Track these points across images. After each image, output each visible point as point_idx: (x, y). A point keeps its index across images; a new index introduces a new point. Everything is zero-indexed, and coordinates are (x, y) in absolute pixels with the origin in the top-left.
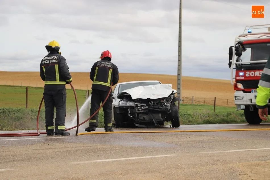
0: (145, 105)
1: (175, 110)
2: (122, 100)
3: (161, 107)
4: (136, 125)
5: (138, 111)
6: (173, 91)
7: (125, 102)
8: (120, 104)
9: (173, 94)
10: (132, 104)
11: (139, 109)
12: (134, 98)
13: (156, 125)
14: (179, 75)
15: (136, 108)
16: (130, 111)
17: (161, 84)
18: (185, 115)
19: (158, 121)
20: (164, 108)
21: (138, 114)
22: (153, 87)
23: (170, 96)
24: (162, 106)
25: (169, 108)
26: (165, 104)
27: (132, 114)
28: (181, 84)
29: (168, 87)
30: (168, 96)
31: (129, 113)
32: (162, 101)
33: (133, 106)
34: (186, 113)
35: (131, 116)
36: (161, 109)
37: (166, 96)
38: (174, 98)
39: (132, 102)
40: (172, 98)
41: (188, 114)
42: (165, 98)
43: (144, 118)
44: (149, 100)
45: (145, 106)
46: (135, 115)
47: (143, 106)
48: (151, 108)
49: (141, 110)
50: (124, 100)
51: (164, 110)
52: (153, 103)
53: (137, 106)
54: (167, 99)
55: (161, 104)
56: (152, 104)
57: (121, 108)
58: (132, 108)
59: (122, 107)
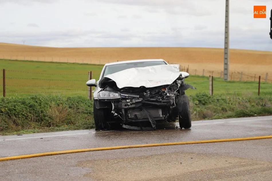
0: (138, 96)
1: (183, 102)
2: (103, 90)
3: (161, 100)
4: (124, 126)
5: (126, 105)
6: (181, 75)
7: (109, 92)
8: (100, 96)
9: (180, 78)
10: (117, 95)
11: (129, 102)
12: (120, 86)
13: (154, 126)
14: (226, 48)
15: (124, 101)
16: (114, 105)
17: (166, 64)
18: (218, 100)
19: (156, 121)
20: (165, 101)
21: (126, 110)
22: (150, 70)
23: (175, 81)
24: (163, 99)
26: (168, 95)
27: (118, 110)
28: (228, 59)
29: (174, 69)
30: (173, 83)
31: (113, 108)
32: (163, 90)
33: (120, 99)
34: (219, 98)
35: (116, 114)
36: (160, 102)
37: (170, 83)
38: (182, 85)
39: (116, 92)
40: (179, 85)
41: (222, 99)
42: (167, 86)
43: (136, 115)
44: (142, 89)
45: (138, 98)
46: (122, 112)
47: (134, 98)
48: (146, 101)
49: (131, 104)
50: (108, 89)
51: (166, 104)
52: (150, 94)
53: (125, 99)
54: (170, 87)
55: (161, 95)
56: (147, 94)
58: (117, 101)
59: (102, 101)
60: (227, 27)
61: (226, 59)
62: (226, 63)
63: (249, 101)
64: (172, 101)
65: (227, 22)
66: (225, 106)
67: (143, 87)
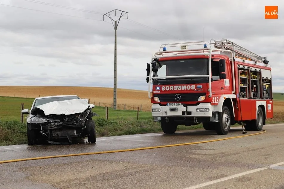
0: (60, 121)
1: (90, 125)
2: (34, 116)
3: (76, 123)
4: (49, 142)
5: (51, 127)
6: (89, 106)
7: (38, 118)
8: (32, 121)
9: (89, 108)
10: (44, 120)
11: (53, 125)
12: (47, 114)
13: (70, 142)
15: (49, 124)
16: (42, 127)
17: (79, 99)
18: (112, 123)
19: (72, 138)
20: (78, 124)
21: (51, 131)
22: (68, 103)
23: (86, 111)
24: (77, 122)
25: (84, 124)
26: (81, 120)
27: (45, 130)
29: (84, 102)
30: (84, 111)
31: (42, 129)
32: (77, 117)
33: (46, 122)
34: (112, 122)
35: (44, 133)
36: (75, 125)
37: (82, 112)
38: (90, 113)
39: (44, 118)
40: (88, 113)
41: (114, 122)
42: (80, 113)
43: (58, 134)
44: (63, 116)
45: (59, 122)
46: (48, 132)
47: (57, 122)
48: (65, 124)
49: (54, 127)
50: (37, 116)
51: (79, 126)
52: (68, 119)
53: (50, 123)
54: (82, 115)
55: (76, 120)
56: (66, 119)
57: (32, 125)
58: (44, 124)
60: (115, 74)
61: (115, 95)
62: (115, 97)
63: (132, 124)
64: (83, 124)
65: (115, 70)
66: (116, 127)
67: (63, 114)
